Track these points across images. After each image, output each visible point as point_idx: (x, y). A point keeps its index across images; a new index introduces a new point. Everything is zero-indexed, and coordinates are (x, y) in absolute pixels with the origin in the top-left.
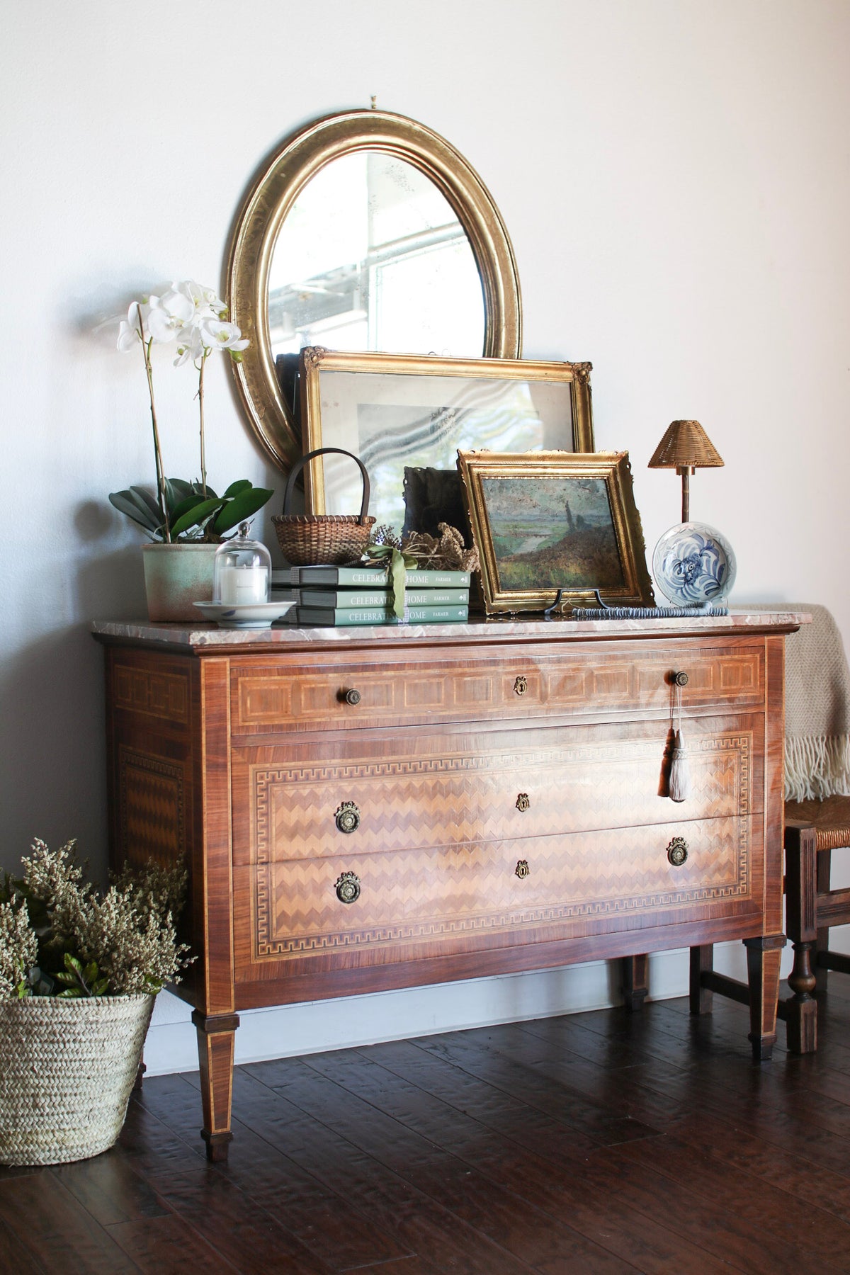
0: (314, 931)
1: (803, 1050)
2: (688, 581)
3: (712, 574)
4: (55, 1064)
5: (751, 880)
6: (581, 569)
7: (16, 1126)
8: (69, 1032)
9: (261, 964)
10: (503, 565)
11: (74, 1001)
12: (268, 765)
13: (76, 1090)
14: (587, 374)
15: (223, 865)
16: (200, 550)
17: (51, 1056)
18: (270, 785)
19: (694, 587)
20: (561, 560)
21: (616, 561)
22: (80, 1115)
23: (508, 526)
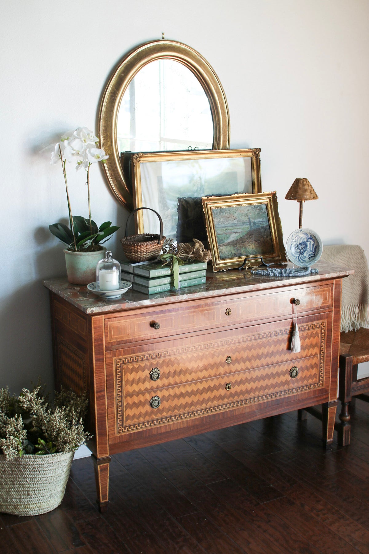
0: (141, 421)
1: (344, 444)
2: (301, 253)
3: (312, 250)
4: (36, 479)
5: (324, 380)
6: (255, 246)
7: (21, 502)
8: (41, 467)
9: (119, 436)
10: (221, 248)
11: (43, 456)
12: (121, 357)
13: (44, 488)
14: (259, 153)
15: (103, 399)
16: (90, 255)
17: (34, 476)
18: (122, 365)
19: (304, 256)
20: (246, 243)
21: (270, 241)
22: (47, 497)
23: (223, 229)
